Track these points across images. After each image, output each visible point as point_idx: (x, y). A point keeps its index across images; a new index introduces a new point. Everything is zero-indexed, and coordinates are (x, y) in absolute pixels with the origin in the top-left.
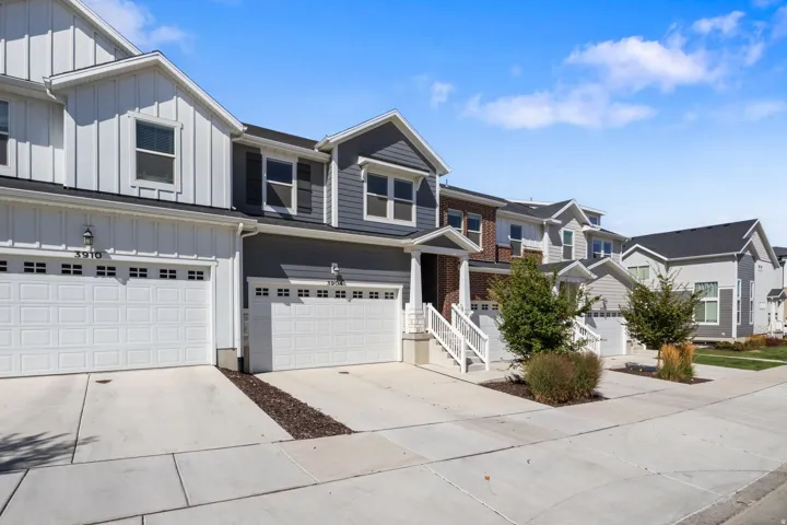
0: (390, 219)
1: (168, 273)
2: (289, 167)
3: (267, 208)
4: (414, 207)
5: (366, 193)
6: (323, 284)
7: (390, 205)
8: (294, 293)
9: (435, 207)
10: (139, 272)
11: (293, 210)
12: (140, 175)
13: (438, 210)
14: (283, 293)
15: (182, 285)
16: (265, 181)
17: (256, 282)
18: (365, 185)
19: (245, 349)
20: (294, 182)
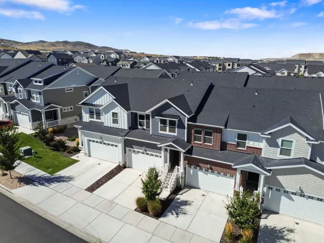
0: (167, 132)
1: (112, 145)
2: (144, 116)
3: (139, 127)
4: (176, 129)
5: (159, 125)
6: (142, 151)
7: (168, 128)
8: (136, 152)
9: (185, 129)
10: (108, 144)
11: (145, 127)
12: (113, 123)
13: (186, 130)
14: (134, 151)
15: (114, 147)
16: (138, 120)
17: (127, 149)
18: (159, 122)
19: (125, 162)
20: (145, 121)
